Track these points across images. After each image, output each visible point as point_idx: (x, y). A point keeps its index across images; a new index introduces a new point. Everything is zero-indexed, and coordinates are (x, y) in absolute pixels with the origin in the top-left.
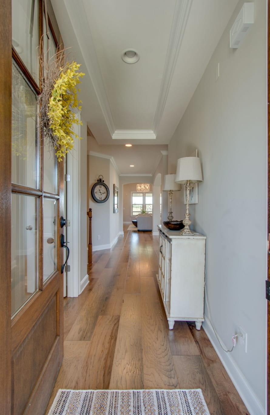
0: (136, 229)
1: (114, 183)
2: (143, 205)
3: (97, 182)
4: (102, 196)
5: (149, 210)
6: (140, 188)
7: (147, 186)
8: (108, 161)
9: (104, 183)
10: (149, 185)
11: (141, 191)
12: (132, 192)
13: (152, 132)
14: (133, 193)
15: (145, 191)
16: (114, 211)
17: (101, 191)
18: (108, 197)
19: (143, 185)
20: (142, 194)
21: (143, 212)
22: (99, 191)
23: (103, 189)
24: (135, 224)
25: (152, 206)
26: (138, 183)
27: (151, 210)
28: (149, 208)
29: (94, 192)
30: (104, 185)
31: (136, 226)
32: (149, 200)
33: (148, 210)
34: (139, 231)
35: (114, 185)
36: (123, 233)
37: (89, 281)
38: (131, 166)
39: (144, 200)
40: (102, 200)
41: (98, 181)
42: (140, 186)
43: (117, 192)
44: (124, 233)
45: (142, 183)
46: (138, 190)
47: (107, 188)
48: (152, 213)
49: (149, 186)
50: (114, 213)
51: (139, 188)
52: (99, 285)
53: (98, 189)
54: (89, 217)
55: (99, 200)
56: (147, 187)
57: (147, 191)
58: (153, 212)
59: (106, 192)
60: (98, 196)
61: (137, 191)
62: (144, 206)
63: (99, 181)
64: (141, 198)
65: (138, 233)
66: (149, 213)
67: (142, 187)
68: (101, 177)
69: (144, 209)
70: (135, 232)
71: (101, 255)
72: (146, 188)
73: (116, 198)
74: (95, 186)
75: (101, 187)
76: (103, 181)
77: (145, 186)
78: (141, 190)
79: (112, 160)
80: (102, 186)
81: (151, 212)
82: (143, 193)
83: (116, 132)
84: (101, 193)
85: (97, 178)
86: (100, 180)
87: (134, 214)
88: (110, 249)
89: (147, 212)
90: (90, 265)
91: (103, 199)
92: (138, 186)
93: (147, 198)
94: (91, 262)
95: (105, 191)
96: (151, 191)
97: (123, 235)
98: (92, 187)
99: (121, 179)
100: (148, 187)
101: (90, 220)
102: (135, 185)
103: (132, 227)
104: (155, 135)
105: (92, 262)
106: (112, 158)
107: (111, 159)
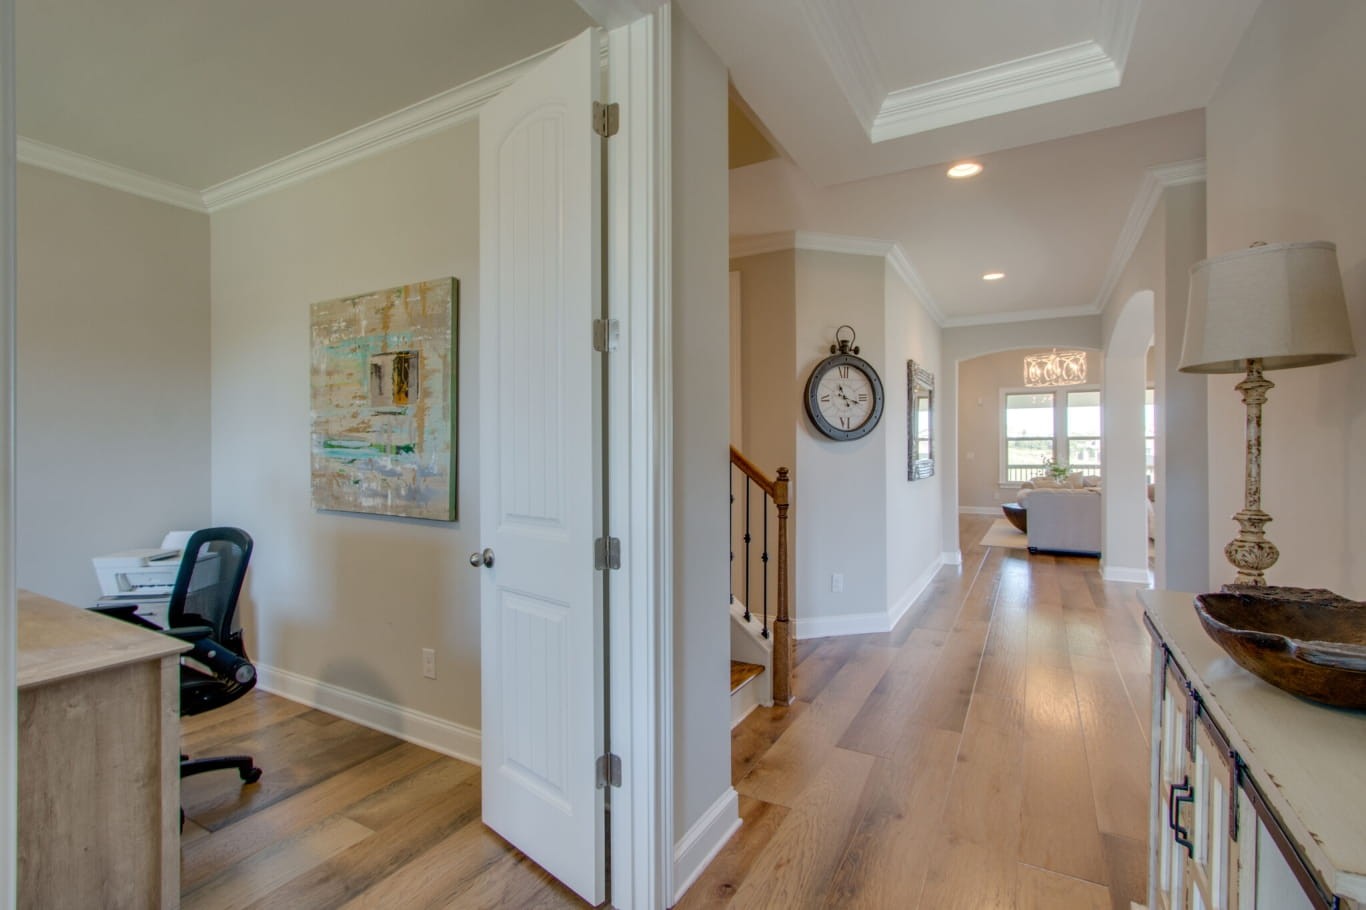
0: (1022, 542)
1: (910, 358)
2: (1055, 440)
3: (828, 354)
4: (848, 414)
5: (1086, 461)
6: (1039, 372)
7: (1076, 361)
8: (876, 266)
9: (859, 356)
10: (1082, 357)
11: (1047, 384)
12: (1002, 391)
13: (1097, 50)
14: (1007, 394)
15: (1062, 384)
16: (910, 473)
17: (846, 392)
18: (876, 414)
19: (1052, 357)
20: (1051, 397)
21: (1056, 471)
22: (838, 392)
23: (855, 384)
24: (1018, 518)
25: (1098, 442)
26: (1031, 353)
27: (1096, 461)
28: (1089, 449)
29: (814, 395)
30: (860, 365)
31: (1023, 528)
32: (1086, 418)
33: (1081, 457)
34: (1034, 552)
35: (910, 364)
36: (958, 558)
37: (739, 822)
38: (988, 277)
39: (1060, 421)
40: (852, 427)
41: (833, 349)
42: (1041, 365)
43: (927, 394)
44: (964, 555)
45: (1049, 351)
46: (1030, 381)
47: (873, 377)
48: (1098, 473)
49: (1082, 361)
50: (910, 479)
51: (1034, 371)
52: (778, 866)
53: (833, 386)
54: (778, 506)
55: (841, 428)
56: (1074, 367)
57: (1074, 383)
58: (1103, 467)
59: (870, 398)
60: (832, 412)
61: (1023, 384)
62: (1060, 442)
63: (838, 353)
64: (1048, 413)
65: (1029, 560)
66: (1086, 473)
67: (1049, 366)
68: (846, 335)
69: (1061, 459)
70: (1014, 553)
71: (841, 662)
72: (1068, 370)
73: (923, 419)
74: (820, 370)
75: (846, 376)
76: (857, 351)
77: (1061, 363)
78: (1043, 380)
79: (899, 260)
80: (853, 373)
81: (1093, 467)
82: (1054, 393)
83: (887, 104)
84: (844, 398)
85: (832, 338)
86: (843, 345)
87: (1015, 476)
88: (888, 634)
89: (1077, 467)
90: (780, 711)
91: (854, 423)
92: (1029, 364)
93: (1073, 413)
94: (786, 700)
95: (865, 389)
96: (1094, 380)
97: (960, 569)
98: (806, 379)
99: (947, 337)
100: (1076, 363)
101: (780, 517)
102: (1016, 361)
103: (1001, 533)
104: (1112, 64)
105: (791, 702)
106: (895, 246)
107: (889, 258)
